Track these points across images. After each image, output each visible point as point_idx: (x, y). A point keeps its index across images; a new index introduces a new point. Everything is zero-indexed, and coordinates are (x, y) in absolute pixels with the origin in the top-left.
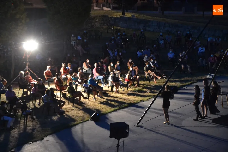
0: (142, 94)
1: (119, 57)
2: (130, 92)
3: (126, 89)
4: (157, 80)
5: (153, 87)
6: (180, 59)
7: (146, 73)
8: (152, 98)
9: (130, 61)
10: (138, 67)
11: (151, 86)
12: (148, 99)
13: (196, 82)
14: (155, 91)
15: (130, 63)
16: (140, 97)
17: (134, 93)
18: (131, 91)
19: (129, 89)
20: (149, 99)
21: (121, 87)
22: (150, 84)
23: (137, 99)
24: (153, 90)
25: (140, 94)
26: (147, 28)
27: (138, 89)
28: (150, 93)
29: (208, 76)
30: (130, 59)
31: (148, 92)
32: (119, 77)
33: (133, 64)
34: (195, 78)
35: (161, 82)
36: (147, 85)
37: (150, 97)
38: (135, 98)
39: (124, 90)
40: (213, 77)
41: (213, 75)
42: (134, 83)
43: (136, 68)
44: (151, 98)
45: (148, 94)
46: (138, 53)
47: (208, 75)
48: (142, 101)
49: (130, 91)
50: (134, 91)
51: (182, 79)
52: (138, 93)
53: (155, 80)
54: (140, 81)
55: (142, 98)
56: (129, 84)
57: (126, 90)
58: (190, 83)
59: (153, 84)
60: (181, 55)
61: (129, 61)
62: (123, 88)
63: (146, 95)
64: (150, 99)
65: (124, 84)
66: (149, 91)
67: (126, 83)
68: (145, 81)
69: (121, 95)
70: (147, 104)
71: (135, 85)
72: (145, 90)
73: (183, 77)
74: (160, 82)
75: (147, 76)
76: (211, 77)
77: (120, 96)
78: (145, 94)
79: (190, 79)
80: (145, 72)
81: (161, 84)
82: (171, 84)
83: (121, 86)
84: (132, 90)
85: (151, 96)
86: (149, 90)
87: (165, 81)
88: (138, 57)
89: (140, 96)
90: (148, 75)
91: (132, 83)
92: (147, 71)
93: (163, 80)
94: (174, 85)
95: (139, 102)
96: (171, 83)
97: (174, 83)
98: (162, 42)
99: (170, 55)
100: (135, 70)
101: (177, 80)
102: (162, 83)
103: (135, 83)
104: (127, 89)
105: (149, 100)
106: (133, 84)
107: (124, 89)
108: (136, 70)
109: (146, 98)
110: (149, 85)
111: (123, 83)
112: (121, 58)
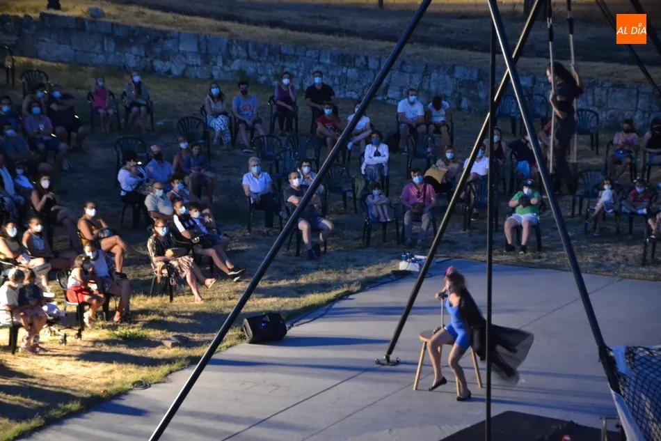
0: (142, 351)
1: (40, 197)
2: (93, 349)
3: (72, 333)
4: (202, 289)
5: (186, 321)
6: (293, 200)
7: (157, 263)
8: (183, 368)
9: (90, 212)
10: (123, 238)
11: (177, 317)
12: (166, 375)
13: (356, 289)
14: (197, 337)
15: (91, 223)
16: (131, 368)
17: (106, 348)
18: (95, 342)
19: (89, 335)
20: (171, 372)
21: (53, 328)
22: (175, 309)
23: (122, 375)
24: (188, 335)
25: (133, 352)
26: (158, 64)
27: (123, 331)
28: (174, 345)
29: (403, 266)
30: (90, 205)
31: (168, 344)
32: (44, 283)
33: (104, 225)
34: (354, 274)
35: (220, 299)
36: (162, 314)
37: (175, 367)
38: (111, 372)
39: (64, 341)
40: (421, 266)
41: (420, 260)
42: (106, 306)
43: (116, 244)
44: (177, 370)
45: (168, 351)
46: (123, 176)
47: (401, 259)
48: (142, 384)
49: (90, 344)
50: (107, 342)
51: (303, 280)
52: (123, 350)
53: (194, 291)
54: (134, 295)
55: (144, 373)
56: (88, 314)
57: (73, 339)
58: (332, 295)
59: (186, 309)
60: (295, 183)
61: (85, 213)
62: (63, 332)
63: (160, 357)
64: (174, 374)
65: (66, 314)
66: (169, 339)
67: (75, 309)
68: (154, 294)
69: (54, 360)
70: (164, 394)
71: (113, 313)
72: (153, 334)
73: (306, 271)
74: (215, 296)
75: (162, 274)
76: (414, 267)
77: (48, 369)
78: (154, 353)
79: (331, 277)
80: (154, 259)
81: (218, 304)
82: (259, 302)
83: (50, 323)
84: (101, 339)
85: (180, 359)
86: (171, 335)
87: (238, 292)
88: (123, 194)
89: (132, 363)
90: (165, 271)
91: (101, 308)
92: (160, 252)
93: (226, 287)
94: (270, 308)
95: (131, 389)
96: (259, 298)
97: (274, 299)
98: (218, 124)
99: (254, 182)
100: (113, 251)
101: (283, 283)
102: (224, 299)
103: (113, 304)
104: (79, 335)
105: (170, 376)
106: (101, 313)
107: (65, 336)
108: (117, 250)
109: (159, 372)
110: (172, 313)
111: (58, 312)
112: (49, 203)
